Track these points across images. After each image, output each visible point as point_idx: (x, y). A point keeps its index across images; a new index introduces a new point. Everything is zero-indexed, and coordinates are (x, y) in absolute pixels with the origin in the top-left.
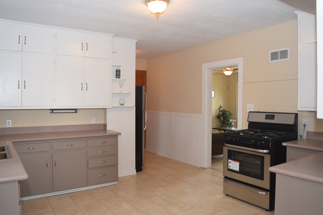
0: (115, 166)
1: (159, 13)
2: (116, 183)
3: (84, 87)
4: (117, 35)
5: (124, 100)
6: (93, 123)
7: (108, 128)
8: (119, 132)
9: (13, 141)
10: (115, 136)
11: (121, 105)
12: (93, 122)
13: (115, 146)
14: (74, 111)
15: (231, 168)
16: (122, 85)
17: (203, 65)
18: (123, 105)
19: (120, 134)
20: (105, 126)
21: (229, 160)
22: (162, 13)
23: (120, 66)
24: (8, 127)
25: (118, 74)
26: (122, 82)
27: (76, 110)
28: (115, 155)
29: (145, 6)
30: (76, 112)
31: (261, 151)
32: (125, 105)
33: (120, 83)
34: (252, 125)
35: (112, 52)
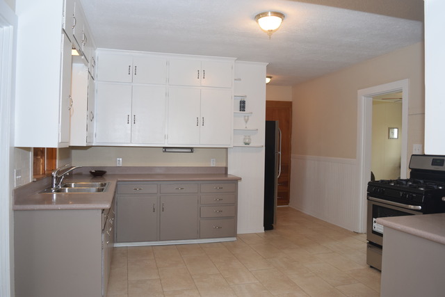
0: (232, 218)
1: (272, 31)
2: (234, 239)
3: (200, 122)
4: (240, 58)
5: (250, 139)
6: (212, 166)
7: (230, 172)
8: (240, 176)
9: (119, 179)
10: (235, 181)
11: (246, 144)
12: (213, 164)
13: (234, 193)
14: (190, 150)
15: (376, 230)
16: (248, 119)
17: (359, 91)
18: (248, 144)
19: (240, 179)
20: (226, 169)
21: (374, 219)
22: (276, 30)
23: (246, 97)
24: (118, 165)
25: (242, 106)
26: (248, 117)
27: (192, 148)
28: (234, 205)
29: (256, 23)
30: (192, 152)
31: (412, 207)
32: (251, 145)
33: (245, 116)
34: (415, 173)
35: (235, 80)
